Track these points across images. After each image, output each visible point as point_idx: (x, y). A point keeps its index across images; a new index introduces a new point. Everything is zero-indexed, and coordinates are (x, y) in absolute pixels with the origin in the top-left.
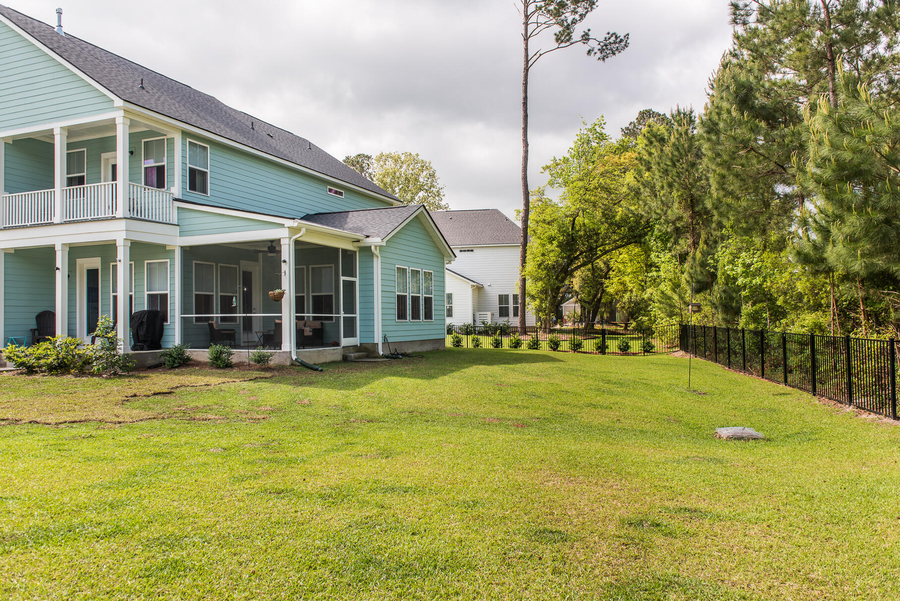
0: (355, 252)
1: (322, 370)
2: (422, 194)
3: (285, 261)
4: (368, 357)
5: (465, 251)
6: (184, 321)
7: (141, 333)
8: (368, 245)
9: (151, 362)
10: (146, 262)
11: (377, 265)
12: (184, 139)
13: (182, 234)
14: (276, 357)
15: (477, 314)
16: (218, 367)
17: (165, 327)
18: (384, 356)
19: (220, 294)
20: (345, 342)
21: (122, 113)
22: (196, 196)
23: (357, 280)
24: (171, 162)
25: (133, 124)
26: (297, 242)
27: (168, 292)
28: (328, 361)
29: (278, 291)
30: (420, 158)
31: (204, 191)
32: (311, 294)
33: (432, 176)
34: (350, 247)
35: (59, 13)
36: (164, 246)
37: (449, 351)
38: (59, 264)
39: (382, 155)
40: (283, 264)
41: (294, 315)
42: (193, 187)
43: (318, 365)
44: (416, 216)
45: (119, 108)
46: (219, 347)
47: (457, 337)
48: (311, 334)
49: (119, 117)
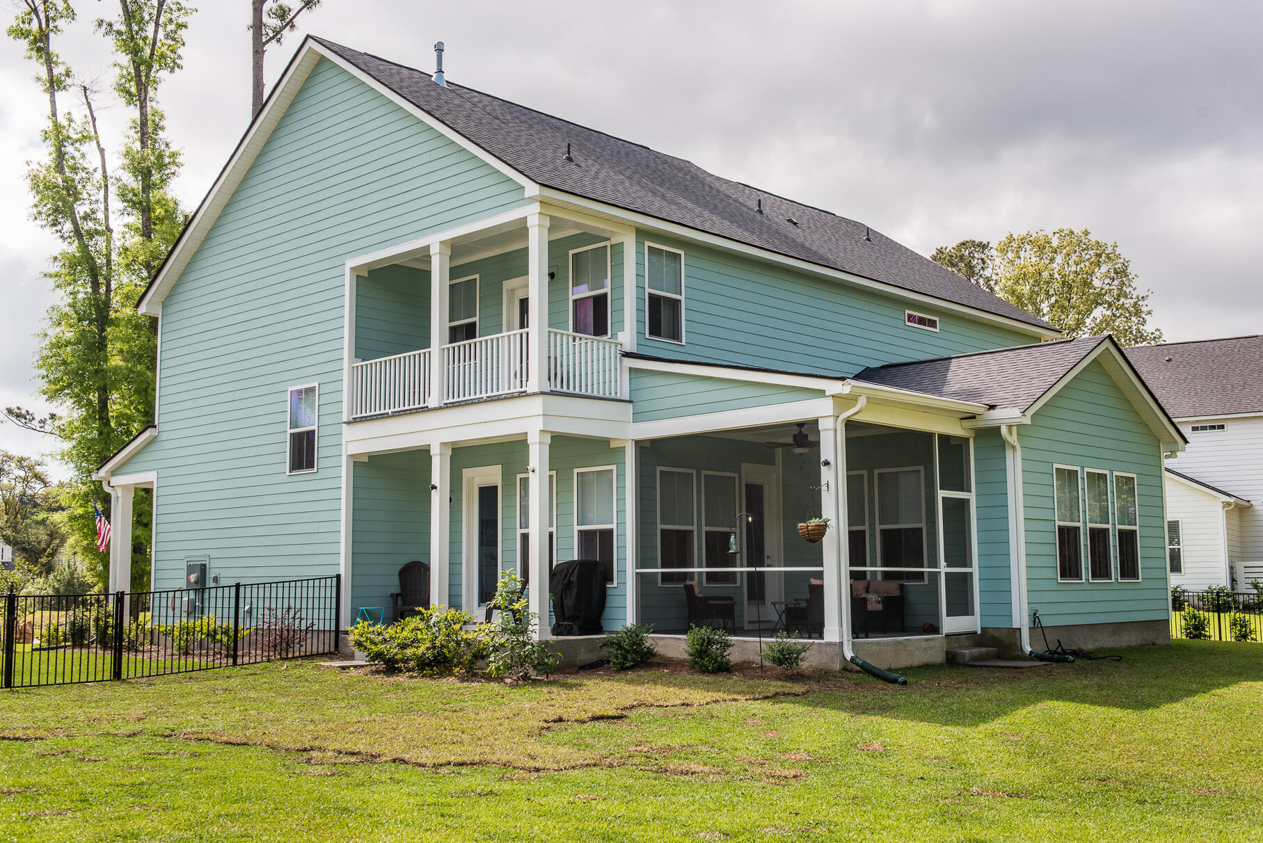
0: (966, 440)
1: (904, 683)
2: (1099, 312)
3: (827, 463)
4: (999, 657)
5: (1204, 428)
6: (642, 580)
7: (569, 602)
8: (994, 424)
9: (585, 657)
10: (576, 471)
11: (1015, 465)
12: (639, 243)
13: (638, 417)
14: (813, 653)
15: (1240, 566)
16: (704, 671)
17: (609, 592)
18: (1034, 656)
19: (705, 529)
20: (951, 624)
21: (536, 207)
22: (662, 345)
23: (972, 496)
24: (618, 287)
25: (555, 224)
26: (850, 425)
27: (614, 526)
28: (916, 664)
29: (814, 522)
30: (1093, 238)
31: (676, 335)
32: (878, 528)
33: (1122, 273)
34: (955, 429)
35: (439, 49)
36: (605, 442)
37: (1177, 649)
38: (436, 479)
39: (1011, 239)
40: (823, 469)
41: (846, 568)
42: (655, 330)
43: (896, 670)
44: (1095, 360)
45: (532, 199)
46: (704, 632)
47: (1195, 617)
48: (880, 607)
49: (532, 214)
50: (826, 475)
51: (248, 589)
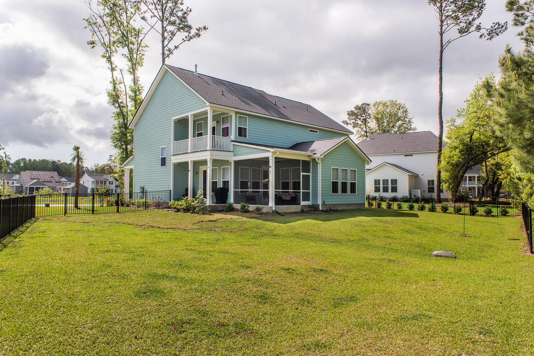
0: (310, 161)
1: (283, 215)
2: (400, 122)
4: (315, 211)
5: (407, 156)
6: (235, 192)
7: (218, 197)
8: (315, 158)
9: (220, 209)
10: (222, 167)
11: (320, 167)
12: (236, 115)
13: (234, 155)
14: (265, 209)
15: (412, 191)
16: (243, 212)
17: (228, 195)
18: (322, 211)
19: (252, 181)
20: (303, 203)
21: (209, 108)
22: (242, 139)
23: (311, 174)
24: (231, 125)
25: (214, 111)
26: (276, 158)
27: (229, 180)
28: (293, 212)
29: (267, 180)
30: (398, 102)
31: (246, 136)
32: (292, 181)
33: (406, 111)
34: (307, 159)
35: (196, 66)
36: (228, 161)
38: (189, 169)
39: (376, 102)
40: (270, 168)
41: (274, 190)
42: (240, 135)
43: (282, 213)
44: (345, 142)
45: (208, 106)
46: (243, 203)
47: (389, 203)
48: (290, 199)
49: (208, 109)
50: (270, 169)
51: (149, 193)
